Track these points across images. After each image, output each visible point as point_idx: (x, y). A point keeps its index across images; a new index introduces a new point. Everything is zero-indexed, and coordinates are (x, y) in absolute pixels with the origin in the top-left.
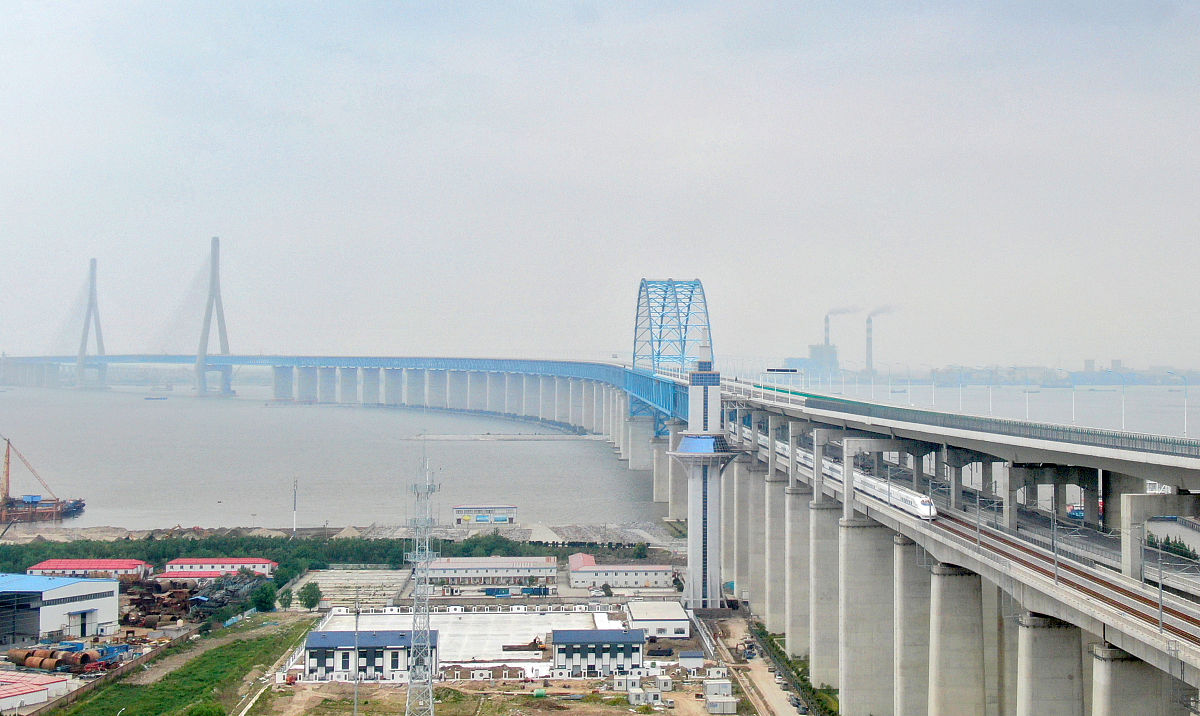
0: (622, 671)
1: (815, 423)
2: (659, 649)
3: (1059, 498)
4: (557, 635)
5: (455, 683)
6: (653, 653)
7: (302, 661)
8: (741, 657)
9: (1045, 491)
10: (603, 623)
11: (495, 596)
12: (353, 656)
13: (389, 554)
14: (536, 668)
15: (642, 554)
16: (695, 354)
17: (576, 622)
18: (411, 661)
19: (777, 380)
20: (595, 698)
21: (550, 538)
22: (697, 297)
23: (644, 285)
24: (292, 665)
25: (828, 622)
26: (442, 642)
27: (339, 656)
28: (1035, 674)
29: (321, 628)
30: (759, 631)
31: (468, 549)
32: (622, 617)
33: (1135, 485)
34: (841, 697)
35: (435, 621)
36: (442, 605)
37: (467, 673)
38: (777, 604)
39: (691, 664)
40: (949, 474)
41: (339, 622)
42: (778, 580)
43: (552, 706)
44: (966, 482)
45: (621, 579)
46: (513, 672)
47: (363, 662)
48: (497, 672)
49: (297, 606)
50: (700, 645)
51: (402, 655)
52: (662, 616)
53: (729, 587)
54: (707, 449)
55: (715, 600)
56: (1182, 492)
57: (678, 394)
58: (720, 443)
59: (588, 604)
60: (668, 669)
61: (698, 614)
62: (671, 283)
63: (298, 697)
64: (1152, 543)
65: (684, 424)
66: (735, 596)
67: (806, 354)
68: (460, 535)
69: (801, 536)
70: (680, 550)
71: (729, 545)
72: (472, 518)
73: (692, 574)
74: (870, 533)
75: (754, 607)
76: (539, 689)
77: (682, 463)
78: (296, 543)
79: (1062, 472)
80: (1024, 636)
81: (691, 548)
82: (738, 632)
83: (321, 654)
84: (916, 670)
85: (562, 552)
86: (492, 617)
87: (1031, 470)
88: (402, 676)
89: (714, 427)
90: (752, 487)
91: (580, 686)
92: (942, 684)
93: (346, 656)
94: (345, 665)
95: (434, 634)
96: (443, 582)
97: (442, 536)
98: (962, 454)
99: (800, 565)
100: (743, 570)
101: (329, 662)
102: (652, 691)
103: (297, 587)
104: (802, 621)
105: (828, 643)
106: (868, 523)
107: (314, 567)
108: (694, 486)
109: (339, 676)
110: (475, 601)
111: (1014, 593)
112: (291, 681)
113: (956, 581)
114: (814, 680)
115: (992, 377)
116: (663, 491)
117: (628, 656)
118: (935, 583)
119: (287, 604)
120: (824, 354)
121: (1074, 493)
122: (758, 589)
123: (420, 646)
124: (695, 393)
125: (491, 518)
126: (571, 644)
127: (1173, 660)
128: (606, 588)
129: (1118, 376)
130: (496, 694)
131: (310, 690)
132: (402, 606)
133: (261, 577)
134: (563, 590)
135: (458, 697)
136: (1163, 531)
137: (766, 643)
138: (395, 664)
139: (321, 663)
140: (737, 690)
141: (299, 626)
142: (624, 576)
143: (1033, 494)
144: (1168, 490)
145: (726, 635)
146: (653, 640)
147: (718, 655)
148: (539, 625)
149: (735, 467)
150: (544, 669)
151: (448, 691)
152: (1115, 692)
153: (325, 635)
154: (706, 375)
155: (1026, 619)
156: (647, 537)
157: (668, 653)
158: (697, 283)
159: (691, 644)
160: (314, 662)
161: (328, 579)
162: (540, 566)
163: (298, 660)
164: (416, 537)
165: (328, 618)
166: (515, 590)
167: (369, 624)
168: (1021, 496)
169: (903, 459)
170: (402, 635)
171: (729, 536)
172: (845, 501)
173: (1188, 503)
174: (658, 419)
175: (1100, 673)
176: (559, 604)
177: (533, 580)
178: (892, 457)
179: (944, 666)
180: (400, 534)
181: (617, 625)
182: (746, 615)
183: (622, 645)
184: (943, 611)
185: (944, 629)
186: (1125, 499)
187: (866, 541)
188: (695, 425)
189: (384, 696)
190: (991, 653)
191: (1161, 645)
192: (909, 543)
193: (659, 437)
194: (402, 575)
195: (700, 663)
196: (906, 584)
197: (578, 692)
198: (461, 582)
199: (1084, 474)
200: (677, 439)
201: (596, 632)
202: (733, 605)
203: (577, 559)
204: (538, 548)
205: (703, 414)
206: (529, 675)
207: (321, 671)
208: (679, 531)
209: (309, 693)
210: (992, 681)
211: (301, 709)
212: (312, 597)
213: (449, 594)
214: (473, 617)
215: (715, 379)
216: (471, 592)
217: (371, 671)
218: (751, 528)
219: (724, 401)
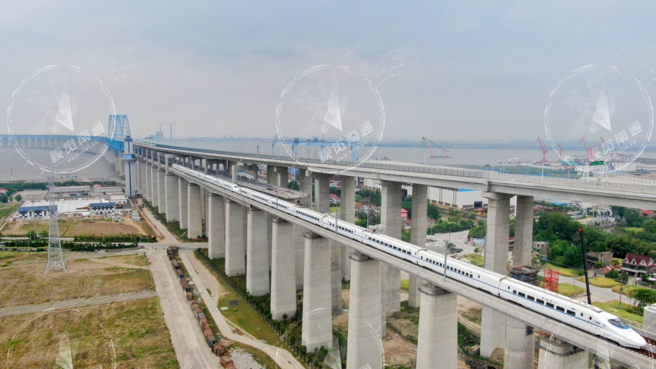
0: (109, 212)
1: (158, 151)
2: (119, 207)
3: (218, 167)
4: (91, 205)
5: (63, 218)
6: (118, 208)
7: (17, 215)
8: (141, 208)
9: (215, 166)
10: (104, 201)
11: (73, 196)
12: (32, 213)
13: (42, 186)
14: (85, 213)
15: (113, 184)
16: (125, 134)
17: (97, 201)
18: (50, 213)
19: (147, 141)
20: (103, 219)
21: (88, 181)
22: (125, 120)
23: (111, 116)
24: (14, 216)
25: (163, 198)
26: (58, 208)
27: (28, 213)
28: (212, 207)
29: (22, 206)
30: (145, 201)
31: (64, 185)
32: (109, 200)
33: (235, 163)
34: (167, 215)
35: (56, 203)
36: (58, 199)
37: (66, 215)
38: (150, 194)
39: (128, 210)
40: (192, 162)
41: (28, 204)
42: (150, 189)
43: (91, 222)
44: (196, 164)
45: (108, 190)
46: (79, 215)
47: (36, 214)
48: (75, 215)
49: (14, 201)
50: (130, 205)
51: (47, 212)
52: (120, 198)
53: (137, 191)
54: (130, 158)
55: (133, 195)
56: (246, 165)
57: (121, 144)
58: (133, 156)
59: (99, 197)
60: (122, 212)
61: (129, 198)
62: (118, 116)
63: (17, 224)
64: (239, 176)
65: (123, 152)
66: (139, 193)
67: (155, 134)
68: (62, 181)
69: (155, 178)
70: (123, 183)
71: (137, 181)
73: (127, 189)
74: (173, 177)
75: (144, 196)
76: (87, 218)
77: (123, 162)
78: (13, 184)
79: (218, 161)
80: (210, 198)
81: (127, 182)
82: (140, 202)
83: (23, 213)
84: (185, 208)
85: (91, 185)
86: (73, 201)
87: (211, 161)
88: (48, 217)
89: (132, 152)
90: (142, 167)
91: (99, 217)
92: (191, 210)
93: (30, 213)
94: (31, 215)
95: (56, 206)
96: (58, 193)
97: (57, 181)
98: (195, 157)
99: (155, 185)
100: (140, 187)
101: (26, 215)
102: (118, 217)
103: (14, 196)
104: (156, 198)
105: (163, 203)
106: (172, 174)
107: (19, 191)
108: (127, 167)
109: (29, 218)
110: (67, 198)
111: (207, 189)
112: (15, 220)
113: (193, 187)
114: (160, 212)
115: (202, 140)
116: (119, 168)
117: (111, 209)
118: (189, 187)
119: (11, 200)
120: (160, 134)
121: (221, 166)
122: (145, 192)
123: (53, 210)
124: (126, 144)
126: (95, 207)
127: (244, 202)
128: (104, 193)
129: (231, 139)
130: (75, 220)
131: (21, 222)
132: (46, 199)
133: (3, 194)
134: (92, 194)
135: (64, 221)
136: (241, 174)
137: (148, 204)
138: (45, 214)
139: (23, 215)
140: (140, 215)
141: (16, 206)
142: (109, 190)
143: (212, 166)
144: (242, 164)
145: (137, 203)
146: (117, 205)
147: (135, 207)
148: (86, 203)
149: (137, 162)
150: (88, 213)
151: (61, 220)
152: (231, 210)
153: (23, 208)
154: (129, 139)
155: (211, 195)
156: (115, 180)
157: (122, 208)
158: (125, 116)
159: (128, 205)
160: (21, 215)
161: (23, 194)
162: (86, 188)
163: (16, 215)
164: (49, 182)
165: (24, 204)
166: (79, 194)
167: (37, 204)
168: (209, 167)
169: (180, 159)
170: (47, 207)
171: (136, 179)
172: (166, 169)
173: (247, 167)
174: (116, 150)
175: (228, 206)
176: (91, 197)
177: (83, 192)
178: (178, 158)
179: (191, 207)
180: (44, 182)
181: (108, 202)
182: (142, 197)
183: (110, 206)
184: (191, 194)
185: (191, 198)
186: (233, 166)
187: (171, 179)
188: (126, 151)
189: (43, 222)
190: (203, 203)
191: (241, 199)
192: (182, 179)
193: (117, 155)
194: (46, 192)
195: (130, 210)
196: (182, 188)
197: (98, 218)
198: (63, 193)
199: (223, 161)
200: (122, 155)
201: (102, 203)
202: (138, 195)
203: (95, 186)
204: (84, 184)
205: (128, 150)
206: (84, 215)
207: (24, 217)
208: (123, 178)
209: (20, 223)
210: (203, 210)
211: (18, 227)
212: (19, 198)
213: (60, 196)
214: (67, 201)
215: (131, 140)
216: (66, 195)
217: (38, 216)
218: (142, 176)
219: (134, 146)
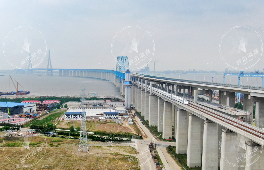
0: (115, 118)
1: (145, 79)
2: (121, 115)
3: (184, 91)
4: (105, 113)
5: (89, 120)
6: (120, 115)
7: (65, 116)
8: (134, 116)
9: (182, 90)
10: (112, 111)
11: (95, 106)
12: (73, 116)
13: (78, 100)
14: (101, 118)
15: (118, 100)
16: (126, 68)
17: (108, 110)
18: (82, 116)
19: (140, 73)
20: (111, 122)
21: (103, 97)
22: (127, 59)
23: (118, 57)
24: (63, 117)
25: (147, 111)
26: (86, 114)
27: (70, 115)
28: (180, 118)
29: (68, 111)
30: (136, 112)
31: (90, 99)
32: (115, 110)
33: (197, 89)
34: (149, 122)
35: (86, 110)
36: (86, 108)
37: (90, 118)
38: (139, 108)
39: (126, 117)
40: (167, 87)
41: (70, 110)
42: (140, 104)
43: (104, 123)
44: (170, 89)
45: (115, 104)
46: (98, 118)
47: (74, 116)
48: (95, 118)
49: (64, 108)
50: (127, 114)
51: (80, 115)
52: (121, 109)
53: (132, 105)
54: (128, 84)
55: (129, 107)
56: (204, 90)
57: (124, 75)
58: (130, 83)
59: (109, 108)
60: (122, 118)
61: (127, 109)
62: (122, 57)
63: (64, 122)
64: (198, 98)
65: (125, 80)
66: (133, 107)
67: (144, 69)
68: (89, 97)
69: (143, 97)
70: (124, 100)
71: (132, 99)
72: (91, 94)
73: (126, 103)
74: (154, 97)
75: (136, 108)
76: (102, 121)
77: (124, 86)
78: (63, 98)
79: (185, 87)
80: (178, 112)
81: (126, 99)
82: (133, 112)
83: (68, 115)
84: (161, 118)
85: (105, 100)
86: (94, 110)
87: (180, 87)
88: (80, 119)
89: (129, 80)
90: (135, 90)
91: (108, 120)
92: (165, 120)
93: (72, 116)
94: (72, 117)
95: (85, 112)
96: (86, 104)
97: (86, 97)
98: (169, 84)
99: (143, 101)
100: (134, 103)
101: (69, 116)
102: (120, 121)
103: (64, 105)
104: (143, 110)
105: (147, 114)
106: (154, 95)
107: (66, 102)
108: (126, 89)
109: (70, 118)
110: (92, 107)
111: (177, 106)
112: (63, 119)
113: (168, 104)
114: (145, 120)
115: (174, 72)
116: (121, 90)
117: (116, 116)
118: (164, 104)
119: (62, 108)
120: (147, 68)
121: (187, 90)
122: (136, 106)
123: (83, 114)
124: (126, 75)
125: (94, 94)
126: (107, 114)
127: (202, 116)
128: (112, 105)
129: (194, 72)
130: (95, 122)
131: (66, 120)
132: (80, 108)
133: (58, 103)
134: (105, 106)
135: (89, 122)
136: (200, 96)
137: (138, 114)
138: (79, 117)
139: (68, 117)
140: (133, 121)
141: (64, 111)
142: (115, 103)
143: (180, 90)
144: (201, 89)
145: (131, 113)
146: (120, 113)
147: (130, 116)
148: (102, 111)
149: (133, 86)
150: (103, 118)
151: (88, 121)
152: (192, 121)
153: (68, 112)
154: (128, 72)
155: (179, 110)
156: (119, 97)
157: (122, 115)
158: (127, 57)
159: (126, 114)
160: (67, 117)
161: (69, 104)
162: (102, 102)
163: (64, 116)
164: (82, 97)
165: (69, 110)
166: (98, 106)
167: (75, 111)
168: (178, 91)
169: (160, 85)
170: (80, 112)
171: (132, 97)
172: (150, 92)
173: (204, 92)
174: (120, 79)
175: (190, 118)
176: (105, 108)
177: (101, 104)
178: (158, 85)
179: (166, 117)
180: (79, 97)
181: (114, 111)
182: (135, 109)
183: (115, 114)
184: (166, 108)
185: (166, 112)
186: (195, 91)
187: (154, 98)
188: (126, 80)
189: (78, 122)
190: (173, 115)
191: (200, 114)
192: (160, 98)
193: (121, 82)
194: (80, 103)
195: (127, 117)
196: (160, 105)
197: (108, 121)
198: (89, 104)
199: (188, 87)
200: (124, 82)
201: (111, 112)
202: (132, 108)
203: (108, 101)
204: (101, 99)
205: (128, 78)
206: (100, 119)
207: (68, 118)
208: (124, 97)
209: (66, 121)
210: (173, 119)
211: (65, 124)
212: (66, 106)
213: (87, 106)
214: (91, 110)
215: (130, 72)
216: (91, 106)
217: (75, 118)
218: (135, 96)
219: (131, 76)
